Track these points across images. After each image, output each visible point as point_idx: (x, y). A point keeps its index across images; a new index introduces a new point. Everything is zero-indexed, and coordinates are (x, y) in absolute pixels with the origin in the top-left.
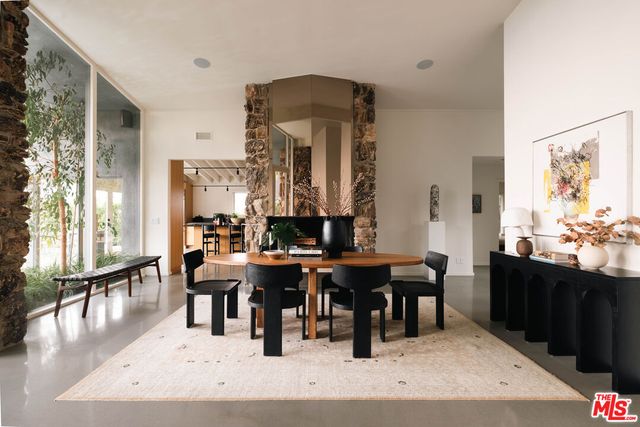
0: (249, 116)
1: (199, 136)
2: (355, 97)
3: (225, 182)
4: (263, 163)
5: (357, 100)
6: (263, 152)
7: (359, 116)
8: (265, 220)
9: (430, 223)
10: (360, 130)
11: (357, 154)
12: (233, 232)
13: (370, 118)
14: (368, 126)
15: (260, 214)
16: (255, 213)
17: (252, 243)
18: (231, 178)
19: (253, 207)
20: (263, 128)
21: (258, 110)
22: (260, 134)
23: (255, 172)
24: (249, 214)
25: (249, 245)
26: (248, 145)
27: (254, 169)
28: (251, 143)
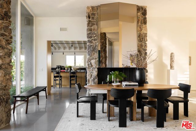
0: (89, 21)
1: (61, 29)
2: (138, 12)
3: (62, 50)
4: (96, 43)
5: (139, 14)
6: (96, 38)
7: (140, 21)
8: (96, 70)
9: (170, 70)
10: (140, 28)
11: (139, 38)
12: (71, 75)
13: (145, 22)
14: (144, 26)
15: (94, 66)
16: (92, 66)
17: (90, 80)
18: (65, 48)
19: (91, 63)
20: (95, 27)
21: (93, 18)
22: (94, 29)
23: (92, 47)
24: (89, 66)
25: (89, 81)
26: (88, 34)
27: (91, 46)
28: (90, 33)
